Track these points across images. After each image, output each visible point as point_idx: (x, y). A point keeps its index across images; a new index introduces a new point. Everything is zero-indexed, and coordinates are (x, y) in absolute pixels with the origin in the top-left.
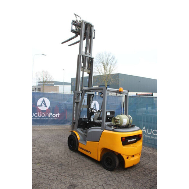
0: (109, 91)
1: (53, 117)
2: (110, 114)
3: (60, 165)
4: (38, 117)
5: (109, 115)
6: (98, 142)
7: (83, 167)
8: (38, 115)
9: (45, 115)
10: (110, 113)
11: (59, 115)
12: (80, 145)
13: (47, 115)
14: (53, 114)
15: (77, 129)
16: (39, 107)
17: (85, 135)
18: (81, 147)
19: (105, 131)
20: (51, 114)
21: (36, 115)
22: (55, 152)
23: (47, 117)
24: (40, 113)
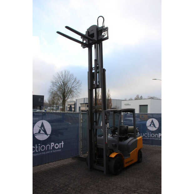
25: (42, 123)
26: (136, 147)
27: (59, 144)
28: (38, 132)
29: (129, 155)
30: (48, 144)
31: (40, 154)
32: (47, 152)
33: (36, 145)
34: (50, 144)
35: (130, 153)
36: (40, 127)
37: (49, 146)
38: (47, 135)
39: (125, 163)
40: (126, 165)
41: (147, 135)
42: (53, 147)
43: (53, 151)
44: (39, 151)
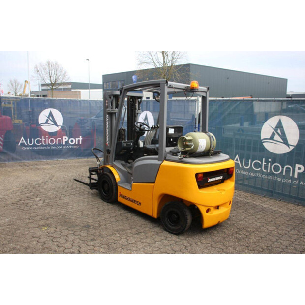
0: (172, 87)
1: (70, 145)
2: (175, 131)
3: (85, 227)
4: (42, 145)
5: (173, 133)
6: (153, 184)
7: (127, 230)
8: (41, 141)
9: (56, 141)
10: (173, 129)
11: (82, 140)
12: (120, 190)
13: (59, 140)
14: (69, 138)
15: (114, 163)
16: (42, 127)
17: (128, 172)
18: (122, 194)
19: (165, 163)
20: (66, 139)
21: (38, 142)
22: (74, 205)
23: (59, 144)
24: (45, 138)
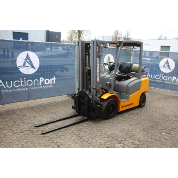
25: (28, 55)
26: (139, 90)
27: (50, 80)
28: (22, 65)
29: (128, 98)
30: (36, 79)
31: (26, 89)
32: (35, 88)
33: (21, 79)
34: (39, 79)
35: (130, 96)
36: (25, 59)
37: (37, 81)
38: (34, 68)
39: (121, 107)
40: (121, 109)
41: (159, 77)
42: (43, 83)
43: (42, 87)
44: (25, 86)
